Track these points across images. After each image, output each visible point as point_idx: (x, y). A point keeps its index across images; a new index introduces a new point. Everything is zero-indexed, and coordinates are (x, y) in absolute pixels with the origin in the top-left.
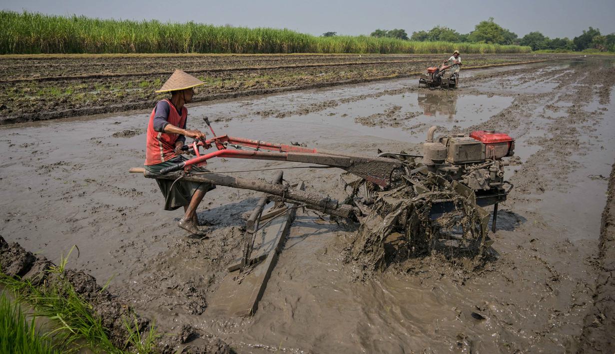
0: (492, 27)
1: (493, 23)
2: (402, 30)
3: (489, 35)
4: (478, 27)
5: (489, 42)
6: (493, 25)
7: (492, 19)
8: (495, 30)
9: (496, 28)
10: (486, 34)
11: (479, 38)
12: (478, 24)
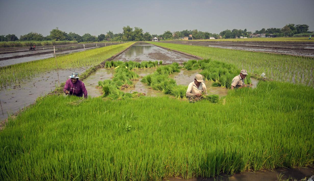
0: (58, 32)
1: (58, 30)
2: (13, 35)
3: (57, 36)
4: (52, 32)
5: (58, 39)
6: (59, 31)
7: (58, 28)
8: (60, 34)
9: (60, 33)
10: (55, 35)
11: (54, 38)
12: (51, 31)
